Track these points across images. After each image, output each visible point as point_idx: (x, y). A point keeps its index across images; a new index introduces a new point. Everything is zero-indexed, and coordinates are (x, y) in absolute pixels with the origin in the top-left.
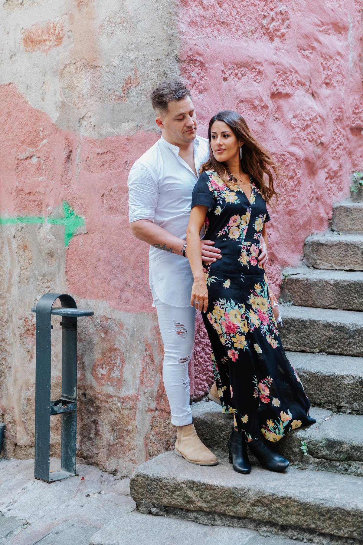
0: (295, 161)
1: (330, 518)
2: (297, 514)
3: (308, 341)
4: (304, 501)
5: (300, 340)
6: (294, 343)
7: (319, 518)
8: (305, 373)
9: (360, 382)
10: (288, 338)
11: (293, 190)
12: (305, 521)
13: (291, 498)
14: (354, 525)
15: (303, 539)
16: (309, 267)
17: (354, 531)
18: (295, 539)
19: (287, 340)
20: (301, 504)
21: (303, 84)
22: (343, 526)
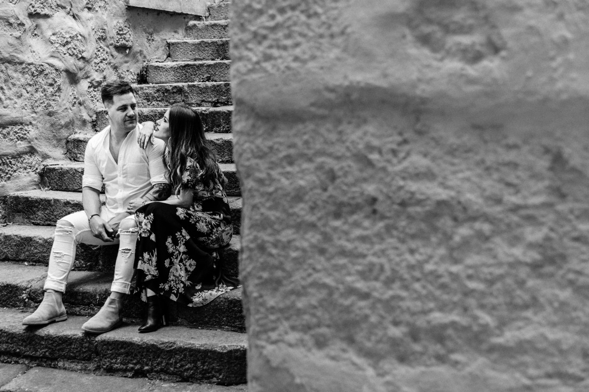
0: (54, 71)
1: (30, 344)
2: (7, 343)
3: (52, 217)
4: (11, 332)
5: (47, 216)
6: (43, 218)
7: (22, 344)
8: (40, 239)
9: (80, 245)
10: (37, 215)
11: (53, 95)
12: (12, 347)
13: (2, 330)
14: (46, 347)
15: (11, 362)
16: (71, 160)
17: (47, 351)
18: (6, 363)
19: (37, 216)
20: (9, 334)
21: (64, 8)
22: (39, 349)
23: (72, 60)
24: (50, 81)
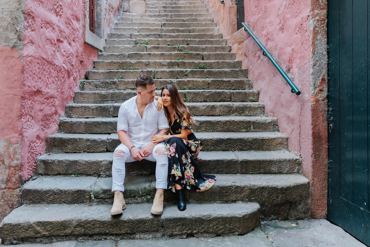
0: (64, 71)
1: (116, 226)
2: (99, 227)
3: (78, 148)
4: (103, 220)
5: (74, 148)
6: (71, 149)
7: (111, 227)
8: (83, 161)
9: (110, 163)
10: (68, 147)
11: (63, 83)
12: (103, 230)
13: (96, 220)
14: (128, 227)
15: (102, 239)
16: (67, 117)
17: (128, 230)
18: (98, 240)
19: (67, 148)
20: (101, 222)
21: (67, 39)
22: (123, 228)
23: (69, 66)
24: (63, 76)
